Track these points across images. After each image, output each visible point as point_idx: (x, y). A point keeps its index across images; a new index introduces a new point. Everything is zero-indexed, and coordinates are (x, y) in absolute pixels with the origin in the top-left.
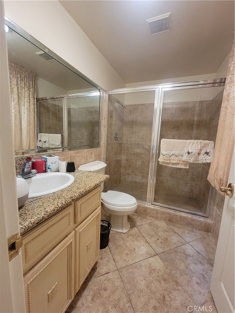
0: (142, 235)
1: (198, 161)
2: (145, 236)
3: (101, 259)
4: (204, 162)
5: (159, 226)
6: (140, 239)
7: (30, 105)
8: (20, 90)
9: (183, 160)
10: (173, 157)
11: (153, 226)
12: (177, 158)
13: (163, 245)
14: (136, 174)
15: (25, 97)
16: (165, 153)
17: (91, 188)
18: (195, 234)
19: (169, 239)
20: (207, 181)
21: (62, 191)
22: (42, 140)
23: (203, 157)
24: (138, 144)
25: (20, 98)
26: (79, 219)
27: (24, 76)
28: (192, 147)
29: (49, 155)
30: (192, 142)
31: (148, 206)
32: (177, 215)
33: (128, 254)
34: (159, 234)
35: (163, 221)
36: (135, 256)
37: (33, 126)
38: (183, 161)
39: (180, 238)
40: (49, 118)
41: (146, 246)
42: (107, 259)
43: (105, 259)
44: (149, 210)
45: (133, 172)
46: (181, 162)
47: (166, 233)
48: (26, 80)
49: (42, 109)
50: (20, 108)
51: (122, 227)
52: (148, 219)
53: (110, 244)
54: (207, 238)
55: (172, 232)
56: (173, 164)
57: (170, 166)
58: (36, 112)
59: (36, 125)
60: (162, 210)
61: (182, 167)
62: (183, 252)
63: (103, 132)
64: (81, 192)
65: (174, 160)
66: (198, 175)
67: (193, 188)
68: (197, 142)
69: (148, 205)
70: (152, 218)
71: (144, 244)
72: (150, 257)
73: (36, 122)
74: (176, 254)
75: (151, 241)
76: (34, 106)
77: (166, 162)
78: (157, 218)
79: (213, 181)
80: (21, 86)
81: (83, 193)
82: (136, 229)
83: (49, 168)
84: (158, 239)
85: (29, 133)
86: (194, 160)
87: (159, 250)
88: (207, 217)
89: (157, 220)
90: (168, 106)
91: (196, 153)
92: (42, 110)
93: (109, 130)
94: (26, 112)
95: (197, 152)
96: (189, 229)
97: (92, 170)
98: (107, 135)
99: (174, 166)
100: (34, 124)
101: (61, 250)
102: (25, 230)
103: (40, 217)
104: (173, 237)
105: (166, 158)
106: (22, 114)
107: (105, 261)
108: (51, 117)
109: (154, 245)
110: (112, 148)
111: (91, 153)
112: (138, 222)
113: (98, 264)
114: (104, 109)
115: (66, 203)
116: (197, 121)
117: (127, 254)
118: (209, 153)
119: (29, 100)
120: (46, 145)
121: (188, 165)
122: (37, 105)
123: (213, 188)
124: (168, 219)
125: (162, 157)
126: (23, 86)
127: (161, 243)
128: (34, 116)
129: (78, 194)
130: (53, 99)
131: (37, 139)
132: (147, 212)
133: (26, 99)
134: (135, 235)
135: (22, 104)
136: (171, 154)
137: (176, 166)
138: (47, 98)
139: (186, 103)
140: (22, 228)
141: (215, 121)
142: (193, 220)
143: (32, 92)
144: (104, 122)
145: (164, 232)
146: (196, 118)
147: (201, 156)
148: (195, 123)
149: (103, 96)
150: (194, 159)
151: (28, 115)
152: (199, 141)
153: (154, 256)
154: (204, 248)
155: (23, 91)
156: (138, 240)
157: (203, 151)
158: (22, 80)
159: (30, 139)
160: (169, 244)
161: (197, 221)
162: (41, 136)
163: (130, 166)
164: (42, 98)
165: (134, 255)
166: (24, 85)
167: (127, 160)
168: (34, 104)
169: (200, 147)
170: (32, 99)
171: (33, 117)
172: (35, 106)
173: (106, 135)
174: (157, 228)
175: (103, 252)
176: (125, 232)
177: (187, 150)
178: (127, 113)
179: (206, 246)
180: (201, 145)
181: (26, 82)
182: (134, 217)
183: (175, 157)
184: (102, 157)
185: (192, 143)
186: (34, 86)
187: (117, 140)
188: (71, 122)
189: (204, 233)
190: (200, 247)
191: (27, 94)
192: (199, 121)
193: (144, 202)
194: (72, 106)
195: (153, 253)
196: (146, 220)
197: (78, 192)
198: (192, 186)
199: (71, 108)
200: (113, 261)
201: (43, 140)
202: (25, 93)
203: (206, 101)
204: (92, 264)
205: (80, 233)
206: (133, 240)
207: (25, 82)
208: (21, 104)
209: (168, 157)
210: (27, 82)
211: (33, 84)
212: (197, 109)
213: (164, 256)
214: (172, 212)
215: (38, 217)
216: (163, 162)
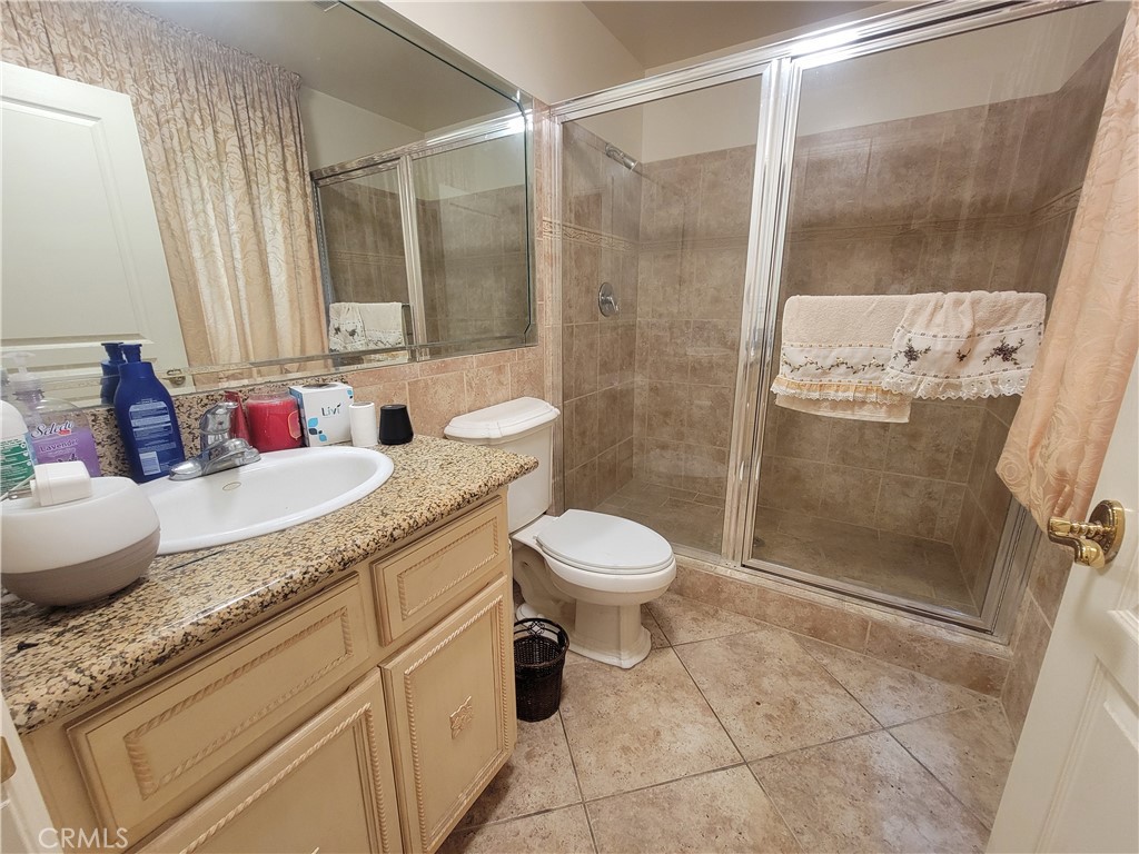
0: (692, 683)
1: (958, 387)
2: (705, 687)
3: (529, 756)
4: (989, 391)
5: (768, 649)
6: (686, 696)
7: (289, 202)
8: (249, 145)
9: (884, 385)
10: (836, 376)
11: (741, 650)
12: (854, 380)
13: (775, 727)
14: (689, 446)
15: (268, 172)
16: (799, 359)
17: (438, 510)
18: (922, 694)
19: (803, 705)
20: (998, 481)
21: (316, 523)
22: (342, 329)
23: (983, 369)
24: (701, 328)
25: (253, 177)
26: (397, 628)
27: (259, 91)
28: (928, 326)
29: (321, 382)
30: (932, 304)
31: (729, 573)
32: (846, 615)
33: (628, 749)
34: (765, 683)
35: (786, 634)
36: (657, 761)
37: (309, 278)
38: (885, 393)
39: (853, 705)
40: (363, 245)
41: (705, 724)
42: (548, 758)
43: (542, 761)
44: (732, 586)
45: (680, 435)
46: (873, 396)
47: (793, 681)
48: (265, 105)
49: (337, 211)
50: (258, 213)
51: (618, 647)
52: (726, 621)
53: (566, 705)
54: (977, 714)
55: (822, 678)
56: (835, 404)
57: (824, 412)
58: (313, 225)
59: (318, 274)
60: (786, 589)
61: (881, 416)
62: (859, 766)
63: (546, 281)
64: (390, 530)
65: (842, 389)
66: (962, 449)
67: (933, 504)
68: (958, 303)
69: (728, 569)
70: (741, 618)
71: (699, 716)
72: (714, 771)
73: (317, 264)
74: (828, 767)
75: (729, 707)
76: (306, 202)
77: (803, 397)
78: (762, 619)
79: (1026, 483)
80: (250, 129)
81: (396, 533)
82: (671, 655)
83: (313, 432)
84: (758, 704)
85: (296, 304)
86: (938, 385)
87: (758, 747)
88: (984, 631)
89: (764, 627)
90: (828, 150)
91: (945, 353)
92: (338, 215)
93: (575, 273)
94: (279, 227)
95: (954, 346)
96: (899, 671)
97: (495, 433)
98: (565, 294)
99: (839, 414)
100: (313, 271)
101: (318, 744)
102: (90, 690)
103: (170, 634)
104: (822, 698)
105: (807, 381)
106: (268, 236)
107: (539, 767)
108: (369, 240)
109: (737, 726)
110: (591, 346)
111: (500, 370)
112: (686, 629)
113: (514, 776)
114: (546, 189)
115: (307, 576)
116: (972, 204)
117: (625, 749)
118: (1014, 350)
119: (286, 180)
120: (358, 345)
121: (909, 408)
122: (316, 201)
123: (1024, 513)
124: (808, 625)
125: (789, 378)
126: (259, 130)
127: (769, 717)
128: (310, 241)
129: (370, 537)
130: (370, 165)
131: (328, 325)
132: (723, 596)
133: (276, 179)
134: (664, 678)
135: (262, 198)
136: (829, 362)
137: (848, 415)
138: (349, 167)
139: (920, 122)
140: (75, 684)
141: (1062, 194)
142: (920, 639)
143: (294, 149)
144: (549, 243)
145: (784, 676)
146: (968, 193)
147: (974, 367)
148: (965, 212)
149: (539, 133)
150: (937, 380)
151: (285, 238)
152: (968, 296)
153: (733, 766)
154: (958, 757)
155: (262, 148)
156: (675, 700)
157: (987, 344)
158: (253, 107)
159: (302, 326)
160: (802, 726)
161: (938, 643)
162: (338, 313)
163: (667, 414)
164: (332, 168)
165: (654, 756)
166: (260, 126)
167: (654, 390)
168: (305, 195)
169: (968, 325)
170: (294, 176)
171: (306, 244)
172: (310, 200)
173: (559, 294)
174: (760, 660)
175: (539, 731)
176: (626, 664)
177: (906, 340)
178: (652, 200)
179: (967, 749)
180: (974, 313)
181: (268, 114)
182: (671, 611)
183: (847, 374)
184: (548, 382)
185: (929, 309)
186: (296, 125)
187: (612, 310)
188: (443, 256)
189: (966, 696)
190: (938, 750)
191: (274, 159)
192: (984, 202)
193: (712, 557)
194: (446, 193)
195: (730, 754)
196: (716, 623)
197: (375, 531)
198: (930, 496)
199: (441, 198)
200: (571, 771)
201: (346, 327)
202: (268, 155)
203: (1024, 101)
204: (482, 778)
205: (405, 678)
206: (656, 696)
207: (262, 112)
208: (259, 198)
209: (815, 376)
210: (271, 114)
211: (291, 117)
212: (977, 146)
213: (774, 771)
214: (828, 600)
215: (163, 638)
216: (793, 398)
